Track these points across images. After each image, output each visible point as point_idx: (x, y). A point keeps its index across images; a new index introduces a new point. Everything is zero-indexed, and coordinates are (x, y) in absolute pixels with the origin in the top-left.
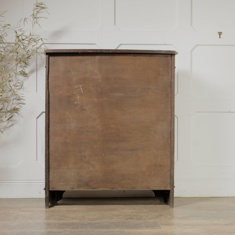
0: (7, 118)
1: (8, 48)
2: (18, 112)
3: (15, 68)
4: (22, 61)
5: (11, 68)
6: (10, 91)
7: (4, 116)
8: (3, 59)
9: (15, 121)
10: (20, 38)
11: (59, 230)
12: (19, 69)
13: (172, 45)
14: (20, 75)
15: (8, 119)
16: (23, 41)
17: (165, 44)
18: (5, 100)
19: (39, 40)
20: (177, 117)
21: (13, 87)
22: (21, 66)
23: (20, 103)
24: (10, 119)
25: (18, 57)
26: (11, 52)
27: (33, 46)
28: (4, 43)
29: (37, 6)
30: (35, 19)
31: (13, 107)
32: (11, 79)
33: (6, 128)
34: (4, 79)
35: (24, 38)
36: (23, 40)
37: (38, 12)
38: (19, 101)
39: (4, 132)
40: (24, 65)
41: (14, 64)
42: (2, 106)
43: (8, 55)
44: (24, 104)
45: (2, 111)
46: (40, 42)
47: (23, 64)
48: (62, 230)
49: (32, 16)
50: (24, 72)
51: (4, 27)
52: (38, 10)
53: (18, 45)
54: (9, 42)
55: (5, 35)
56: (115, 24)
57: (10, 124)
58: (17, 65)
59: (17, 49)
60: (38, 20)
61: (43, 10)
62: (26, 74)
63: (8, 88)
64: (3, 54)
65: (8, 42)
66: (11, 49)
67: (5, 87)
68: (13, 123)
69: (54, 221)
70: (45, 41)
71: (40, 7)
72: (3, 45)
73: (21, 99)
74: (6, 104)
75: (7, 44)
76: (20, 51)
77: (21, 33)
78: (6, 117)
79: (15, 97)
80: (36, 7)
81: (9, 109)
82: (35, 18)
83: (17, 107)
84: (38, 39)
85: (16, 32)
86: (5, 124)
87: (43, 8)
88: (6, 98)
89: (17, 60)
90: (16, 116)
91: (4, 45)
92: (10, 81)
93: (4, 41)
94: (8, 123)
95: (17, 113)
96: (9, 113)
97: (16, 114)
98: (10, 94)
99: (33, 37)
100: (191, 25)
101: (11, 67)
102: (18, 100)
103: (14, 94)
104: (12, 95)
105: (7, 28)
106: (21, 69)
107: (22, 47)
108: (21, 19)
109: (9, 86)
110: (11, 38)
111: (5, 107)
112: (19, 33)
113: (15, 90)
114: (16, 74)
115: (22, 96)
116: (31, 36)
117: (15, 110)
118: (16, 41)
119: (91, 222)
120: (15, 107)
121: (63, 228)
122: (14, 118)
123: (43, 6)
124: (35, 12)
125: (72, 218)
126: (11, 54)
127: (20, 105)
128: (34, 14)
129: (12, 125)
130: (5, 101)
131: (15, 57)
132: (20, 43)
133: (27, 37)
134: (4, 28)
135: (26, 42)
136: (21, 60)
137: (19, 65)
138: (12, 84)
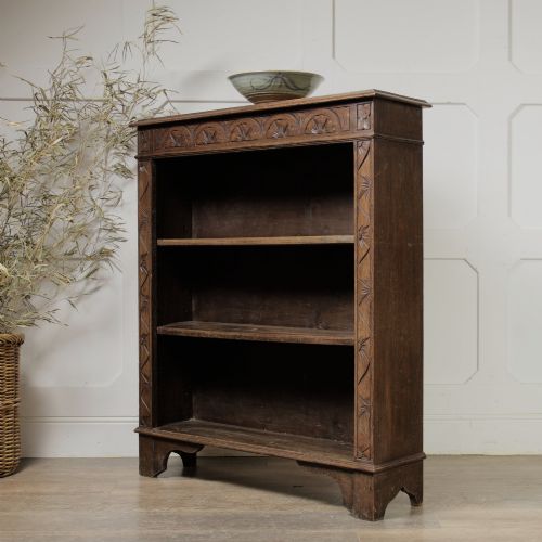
0: (85, 274)
1: (88, 111)
2: (111, 259)
3: (103, 157)
4: (120, 140)
5: (93, 159)
6: (92, 210)
7: (79, 269)
8: (76, 137)
9: (102, 279)
10: (115, 87)
11: (204, 532)
12: (113, 161)
13: (464, 104)
14: (115, 175)
15: (88, 275)
16: (122, 96)
17: (449, 103)
18: (80, 231)
19: (159, 92)
20: (478, 270)
21: (99, 202)
22: (116, 153)
23: (116, 239)
24: (93, 276)
25: (111, 134)
26: (94, 120)
27: (144, 107)
28: (78, 100)
29: (154, 15)
30: (150, 45)
31: (99, 248)
32: (93, 183)
33: (81, 296)
34: (78, 183)
35: (123, 88)
36: (122, 92)
37: (156, 28)
38: (113, 235)
39: (80, 306)
40: (124, 151)
41: (101, 149)
42: (73, 245)
43: (87, 128)
44: (125, 241)
45: (75, 256)
46: (161, 98)
47: (122, 149)
48: (211, 531)
49: (143, 39)
50: (123, 166)
51: (78, 63)
52: (156, 23)
53: (109, 105)
54: (89, 98)
55: (81, 81)
56: (334, 56)
57: (93, 286)
58: (108, 150)
59: (107, 114)
60: (156, 47)
61: (169, 25)
62: (129, 172)
63: (86, 205)
64: (75, 124)
65: (86, 97)
66: (93, 115)
67: (81, 202)
68: (100, 284)
69: (192, 510)
70: (172, 97)
71: (160, 16)
72: (77, 104)
73: (117, 229)
74: (82, 241)
75: (84, 103)
76: (115, 118)
77: (117, 76)
78: (82, 270)
79: (103, 224)
80: (152, 18)
81: (88, 254)
82: (150, 42)
83: (109, 247)
84: (155, 91)
85: (105, 74)
86: (80, 286)
87: (168, 19)
88: (83, 225)
89: (107, 139)
90: (105, 269)
91: (78, 106)
92: (91, 188)
93: (79, 96)
94: (87, 284)
95: (107, 260)
96: (90, 263)
97: (105, 264)
98: (91, 217)
99: (146, 86)
100: (510, 59)
101: (93, 156)
102: (110, 230)
103: (101, 218)
104: (97, 220)
105: (86, 64)
106: (116, 161)
107: (120, 108)
108: (117, 45)
109: (88, 200)
110: (93, 89)
111: (81, 248)
112: (113, 77)
113: (104, 209)
114: (105, 171)
115: (119, 221)
116: (140, 84)
117: (104, 254)
118: (105, 95)
119: (277, 511)
120: (102, 249)
121: (213, 527)
122: (100, 273)
123: (168, 14)
124: (150, 30)
125: (235, 504)
126: (95, 125)
127: (115, 242)
128: (146, 34)
129: (97, 289)
130: (81, 233)
131: (104, 133)
132: (114, 99)
133: (130, 87)
134: (79, 65)
135: (129, 98)
136: (116, 140)
137: (113, 151)
138: (95, 194)
